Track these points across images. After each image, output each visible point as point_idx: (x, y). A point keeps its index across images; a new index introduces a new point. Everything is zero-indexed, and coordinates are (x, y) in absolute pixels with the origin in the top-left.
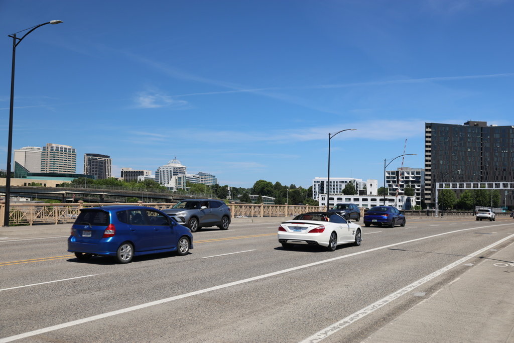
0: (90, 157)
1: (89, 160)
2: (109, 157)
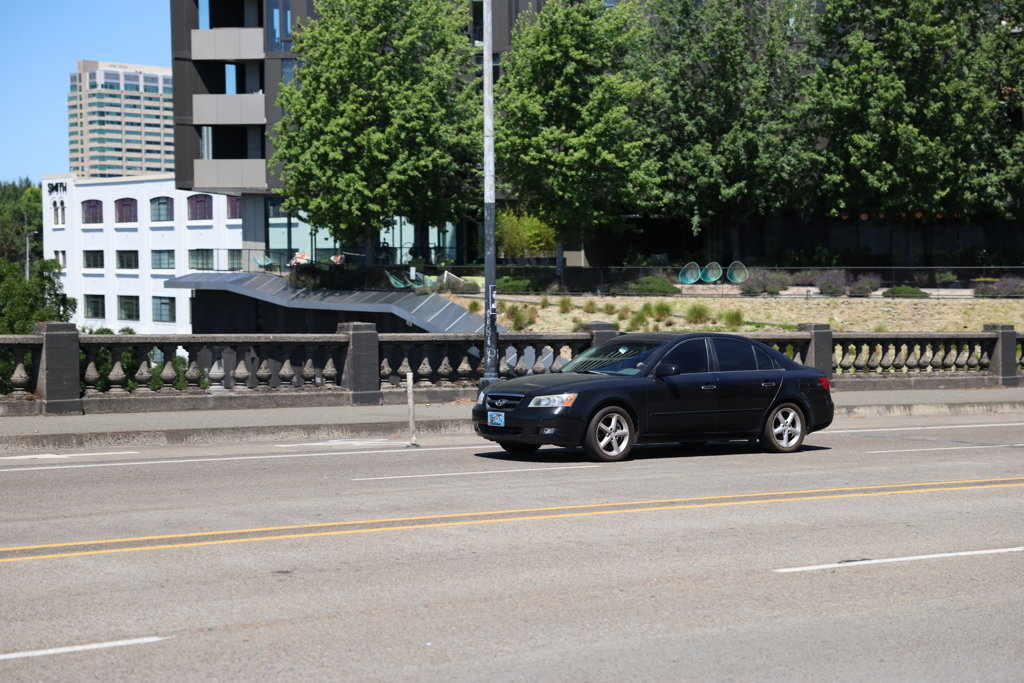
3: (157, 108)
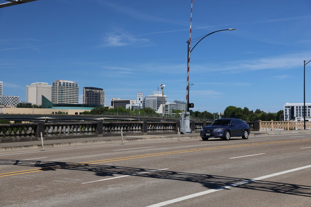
0: (88, 90)
1: (87, 93)
2: (102, 90)
3: (71, 90)
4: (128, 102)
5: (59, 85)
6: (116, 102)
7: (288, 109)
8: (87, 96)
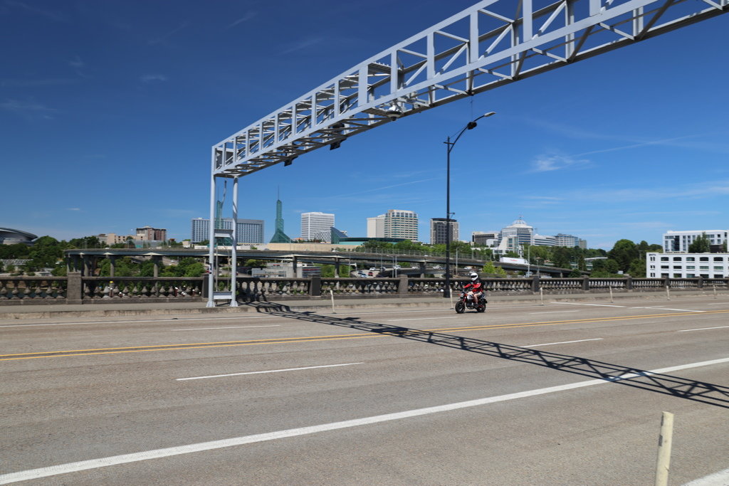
0: (436, 222)
1: (435, 225)
2: (455, 221)
3: (408, 221)
4: (492, 236)
5: (393, 216)
6: (478, 237)
7: (670, 241)
8: (435, 230)
